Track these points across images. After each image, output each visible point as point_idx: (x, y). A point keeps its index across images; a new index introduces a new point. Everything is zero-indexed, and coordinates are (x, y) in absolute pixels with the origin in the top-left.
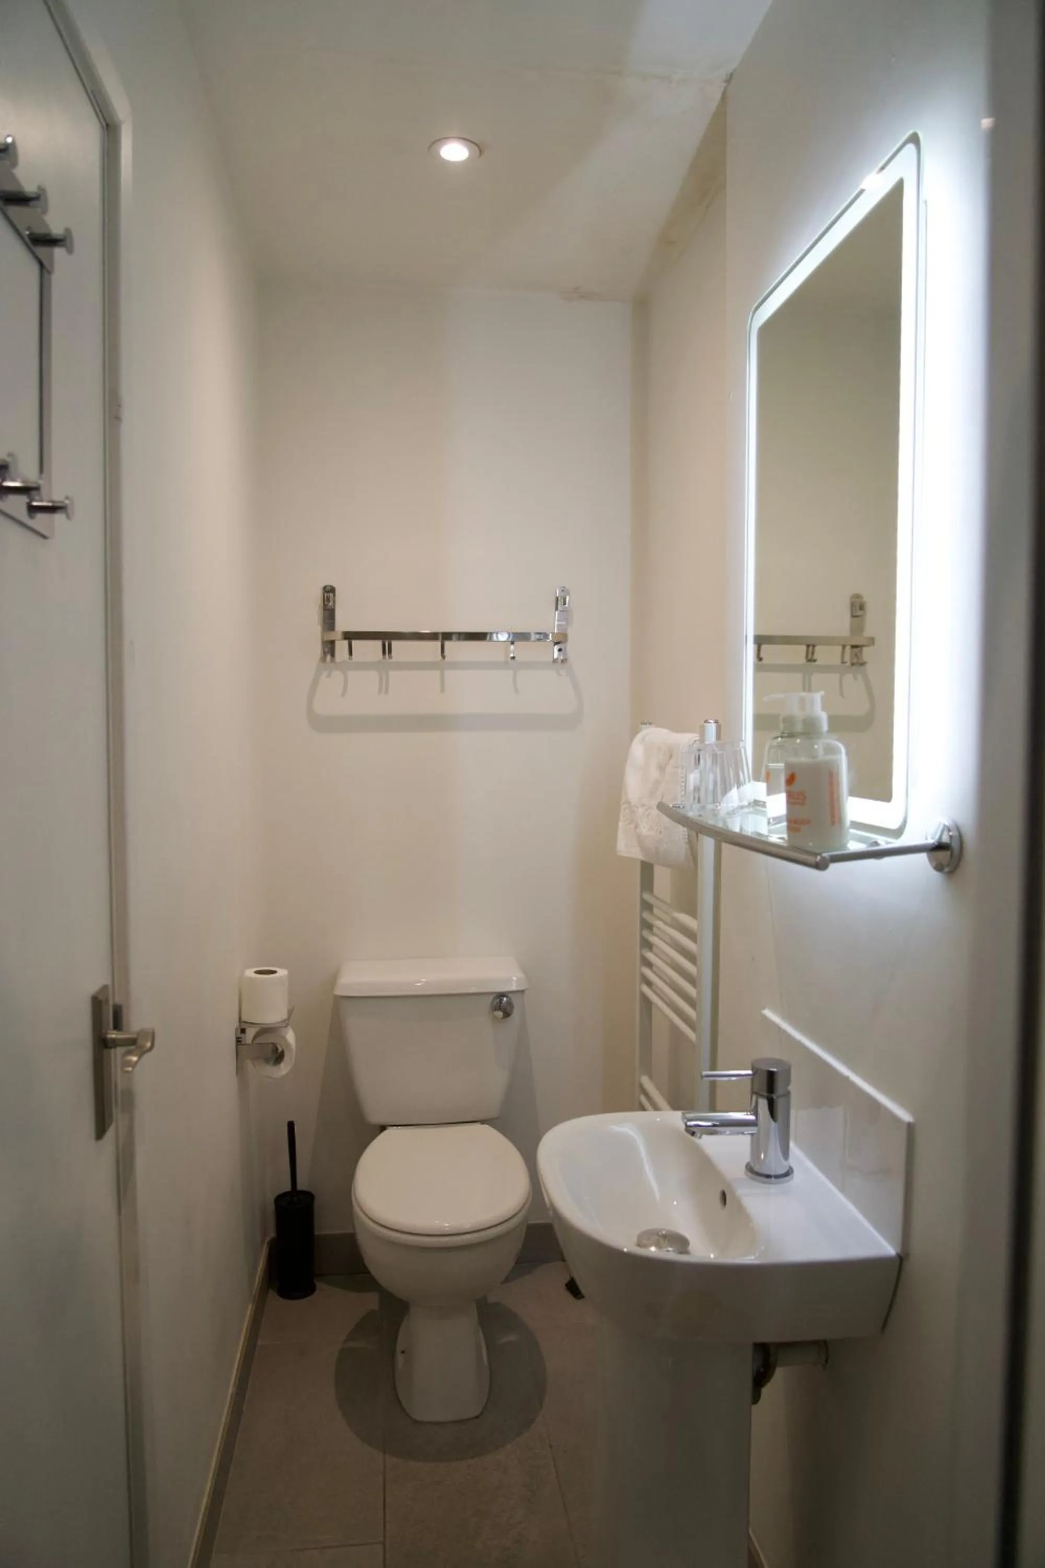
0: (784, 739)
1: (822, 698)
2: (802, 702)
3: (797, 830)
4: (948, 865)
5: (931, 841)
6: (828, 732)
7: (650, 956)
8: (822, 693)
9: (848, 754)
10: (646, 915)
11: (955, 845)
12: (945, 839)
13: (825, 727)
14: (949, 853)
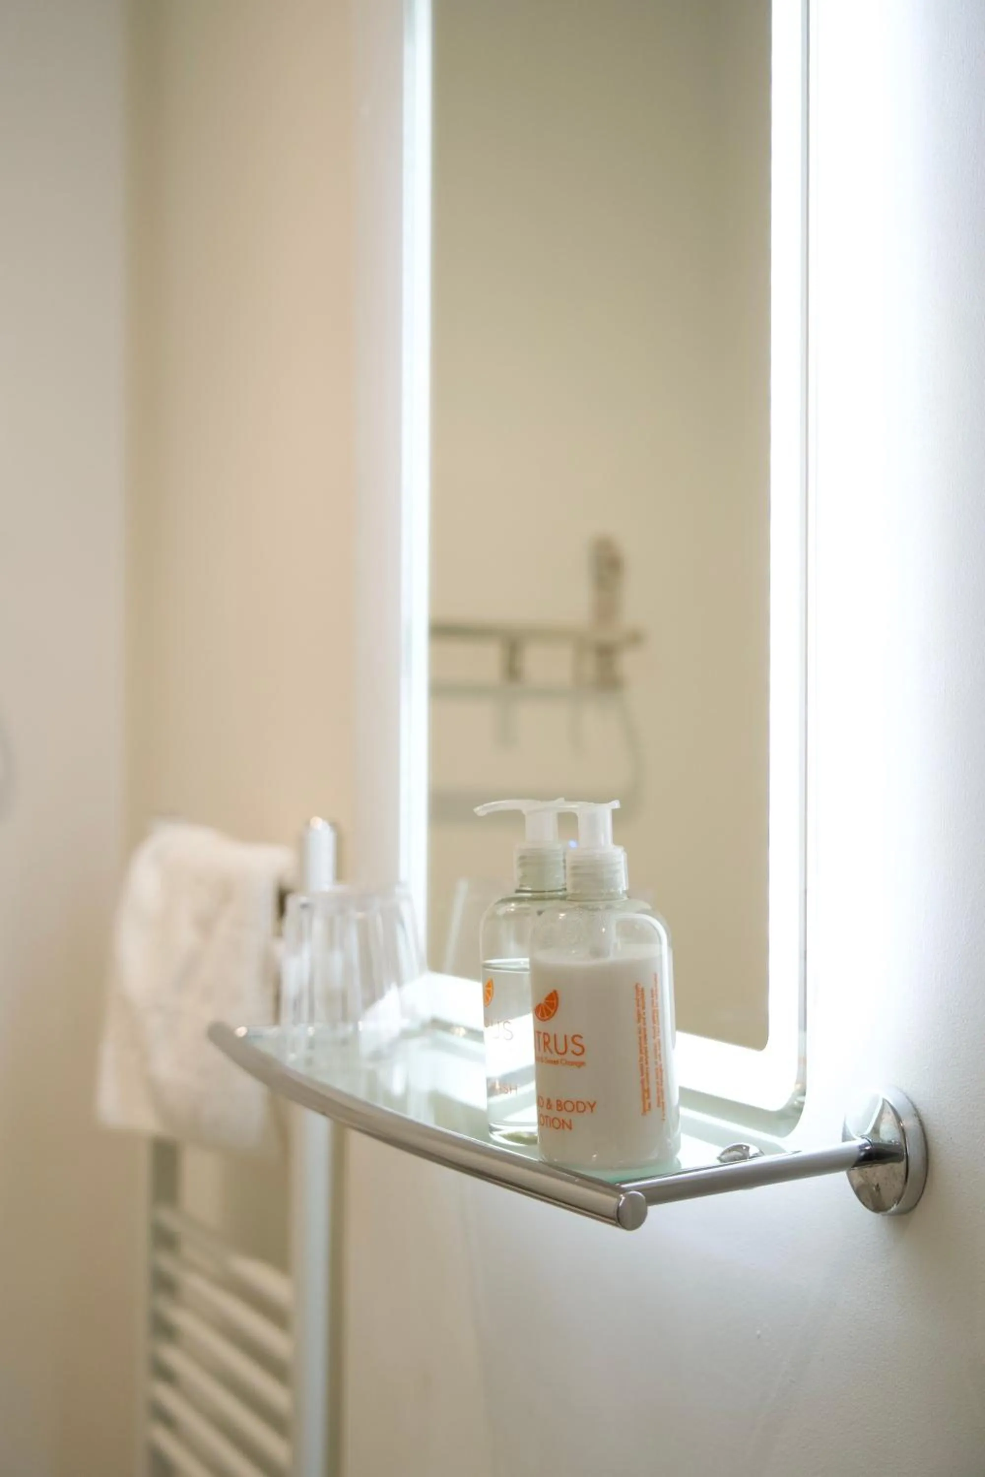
0: (524, 905)
1: (614, 812)
2: (567, 821)
3: (564, 1125)
4: (899, 1199)
5: (856, 1143)
6: (629, 894)
7: (174, 1357)
8: (616, 804)
9: (672, 944)
10: (167, 1263)
11: (914, 1150)
12: (888, 1134)
13: (623, 884)
14: (900, 1167)
